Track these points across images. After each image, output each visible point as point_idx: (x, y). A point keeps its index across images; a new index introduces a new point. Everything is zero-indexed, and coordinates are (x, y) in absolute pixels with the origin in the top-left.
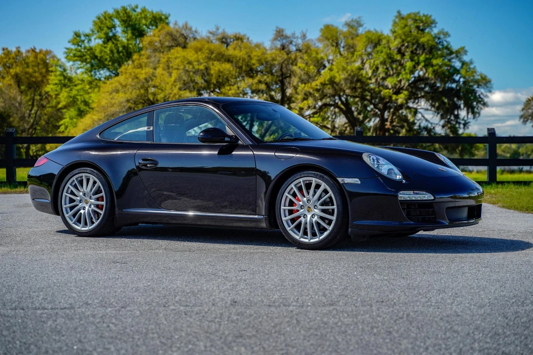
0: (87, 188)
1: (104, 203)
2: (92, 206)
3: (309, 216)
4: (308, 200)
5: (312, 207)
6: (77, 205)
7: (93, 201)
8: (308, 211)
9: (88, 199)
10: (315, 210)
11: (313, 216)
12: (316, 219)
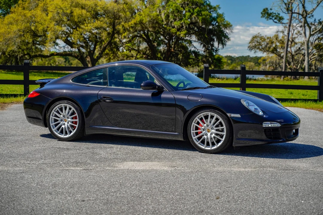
0: (65, 113)
1: (77, 120)
2: (70, 123)
3: (209, 134)
4: (208, 126)
5: (210, 129)
6: (60, 123)
7: (70, 119)
8: (208, 131)
9: (66, 119)
10: (212, 130)
11: (211, 134)
12: (213, 135)
